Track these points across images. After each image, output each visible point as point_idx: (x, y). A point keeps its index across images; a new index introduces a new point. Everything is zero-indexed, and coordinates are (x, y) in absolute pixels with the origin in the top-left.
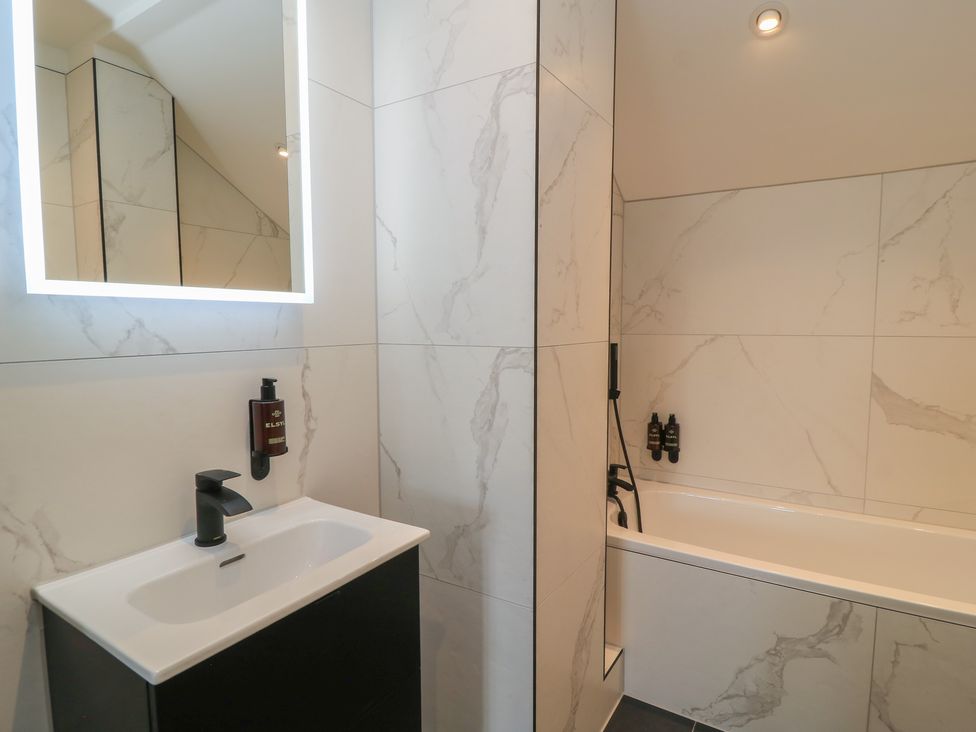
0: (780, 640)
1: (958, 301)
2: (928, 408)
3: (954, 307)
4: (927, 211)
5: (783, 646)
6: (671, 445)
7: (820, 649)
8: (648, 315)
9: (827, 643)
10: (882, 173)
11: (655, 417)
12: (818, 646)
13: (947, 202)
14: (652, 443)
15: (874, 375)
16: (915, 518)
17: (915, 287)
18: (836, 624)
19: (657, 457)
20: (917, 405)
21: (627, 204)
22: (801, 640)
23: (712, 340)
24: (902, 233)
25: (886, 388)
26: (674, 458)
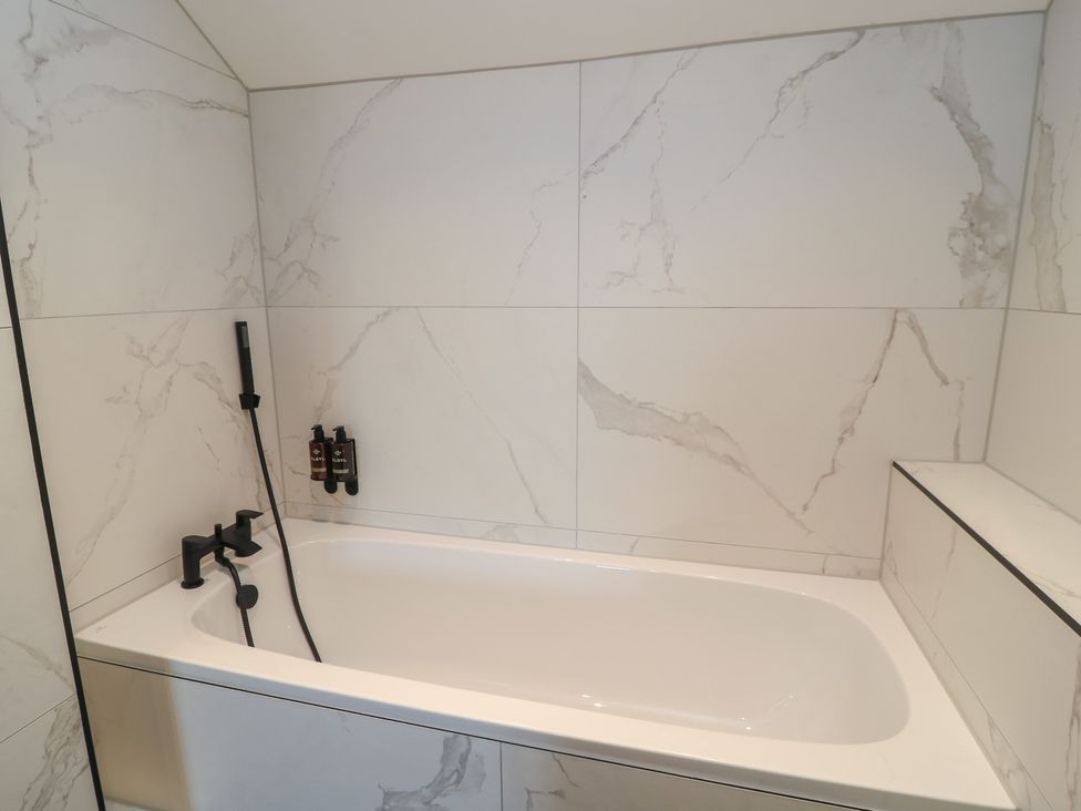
0: (388, 795)
1: (672, 256)
2: (642, 405)
3: (668, 266)
4: (635, 122)
5: (392, 804)
6: (340, 472)
7: (437, 805)
8: (300, 277)
9: (445, 796)
10: (580, 61)
11: (318, 430)
12: (435, 802)
13: (658, 110)
14: (316, 470)
15: (580, 363)
16: (631, 552)
17: (624, 236)
18: (454, 768)
19: (331, 488)
20: (629, 402)
21: (251, 94)
22: (414, 793)
23: (385, 314)
24: (606, 155)
25: (594, 379)
26: (352, 488)
